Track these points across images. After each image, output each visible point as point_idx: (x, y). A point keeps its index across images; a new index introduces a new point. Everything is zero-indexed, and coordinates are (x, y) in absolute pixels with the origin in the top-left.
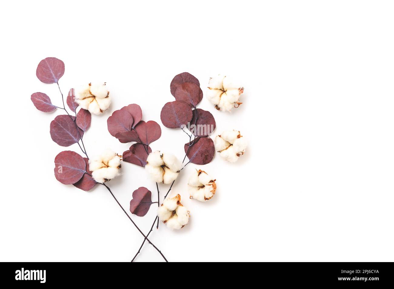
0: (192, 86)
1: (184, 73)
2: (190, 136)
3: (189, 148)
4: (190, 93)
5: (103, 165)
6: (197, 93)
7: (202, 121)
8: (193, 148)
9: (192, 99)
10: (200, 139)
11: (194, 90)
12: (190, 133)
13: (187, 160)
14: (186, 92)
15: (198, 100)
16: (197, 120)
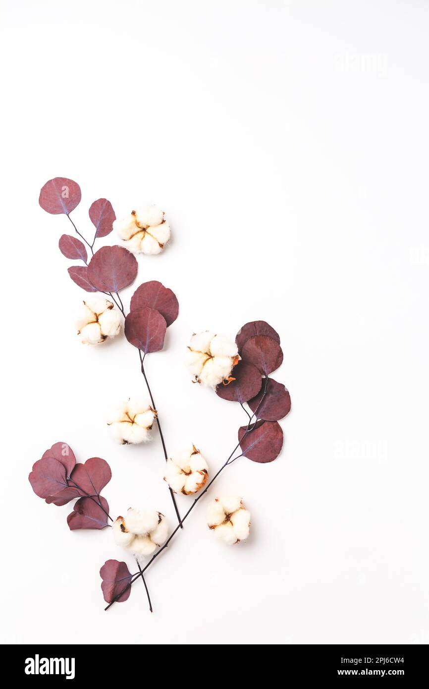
0: (269, 343)
1: (260, 321)
2: (251, 417)
3: (246, 435)
4: (266, 353)
5: (127, 419)
6: (275, 355)
7: (271, 397)
8: (251, 435)
9: (266, 363)
10: (263, 423)
11: (271, 350)
12: (251, 413)
13: (240, 451)
14: (260, 351)
15: (274, 366)
16: (266, 394)
